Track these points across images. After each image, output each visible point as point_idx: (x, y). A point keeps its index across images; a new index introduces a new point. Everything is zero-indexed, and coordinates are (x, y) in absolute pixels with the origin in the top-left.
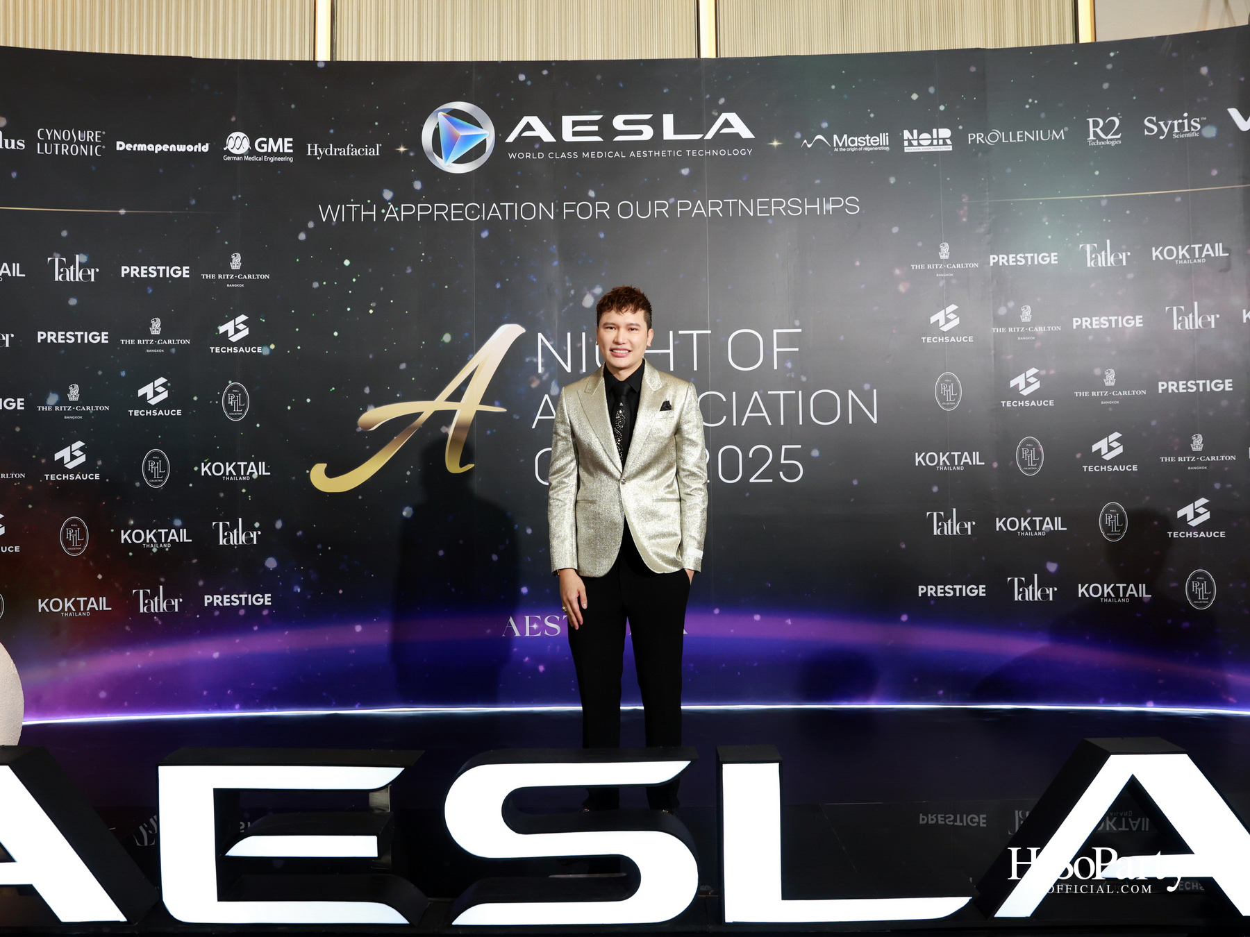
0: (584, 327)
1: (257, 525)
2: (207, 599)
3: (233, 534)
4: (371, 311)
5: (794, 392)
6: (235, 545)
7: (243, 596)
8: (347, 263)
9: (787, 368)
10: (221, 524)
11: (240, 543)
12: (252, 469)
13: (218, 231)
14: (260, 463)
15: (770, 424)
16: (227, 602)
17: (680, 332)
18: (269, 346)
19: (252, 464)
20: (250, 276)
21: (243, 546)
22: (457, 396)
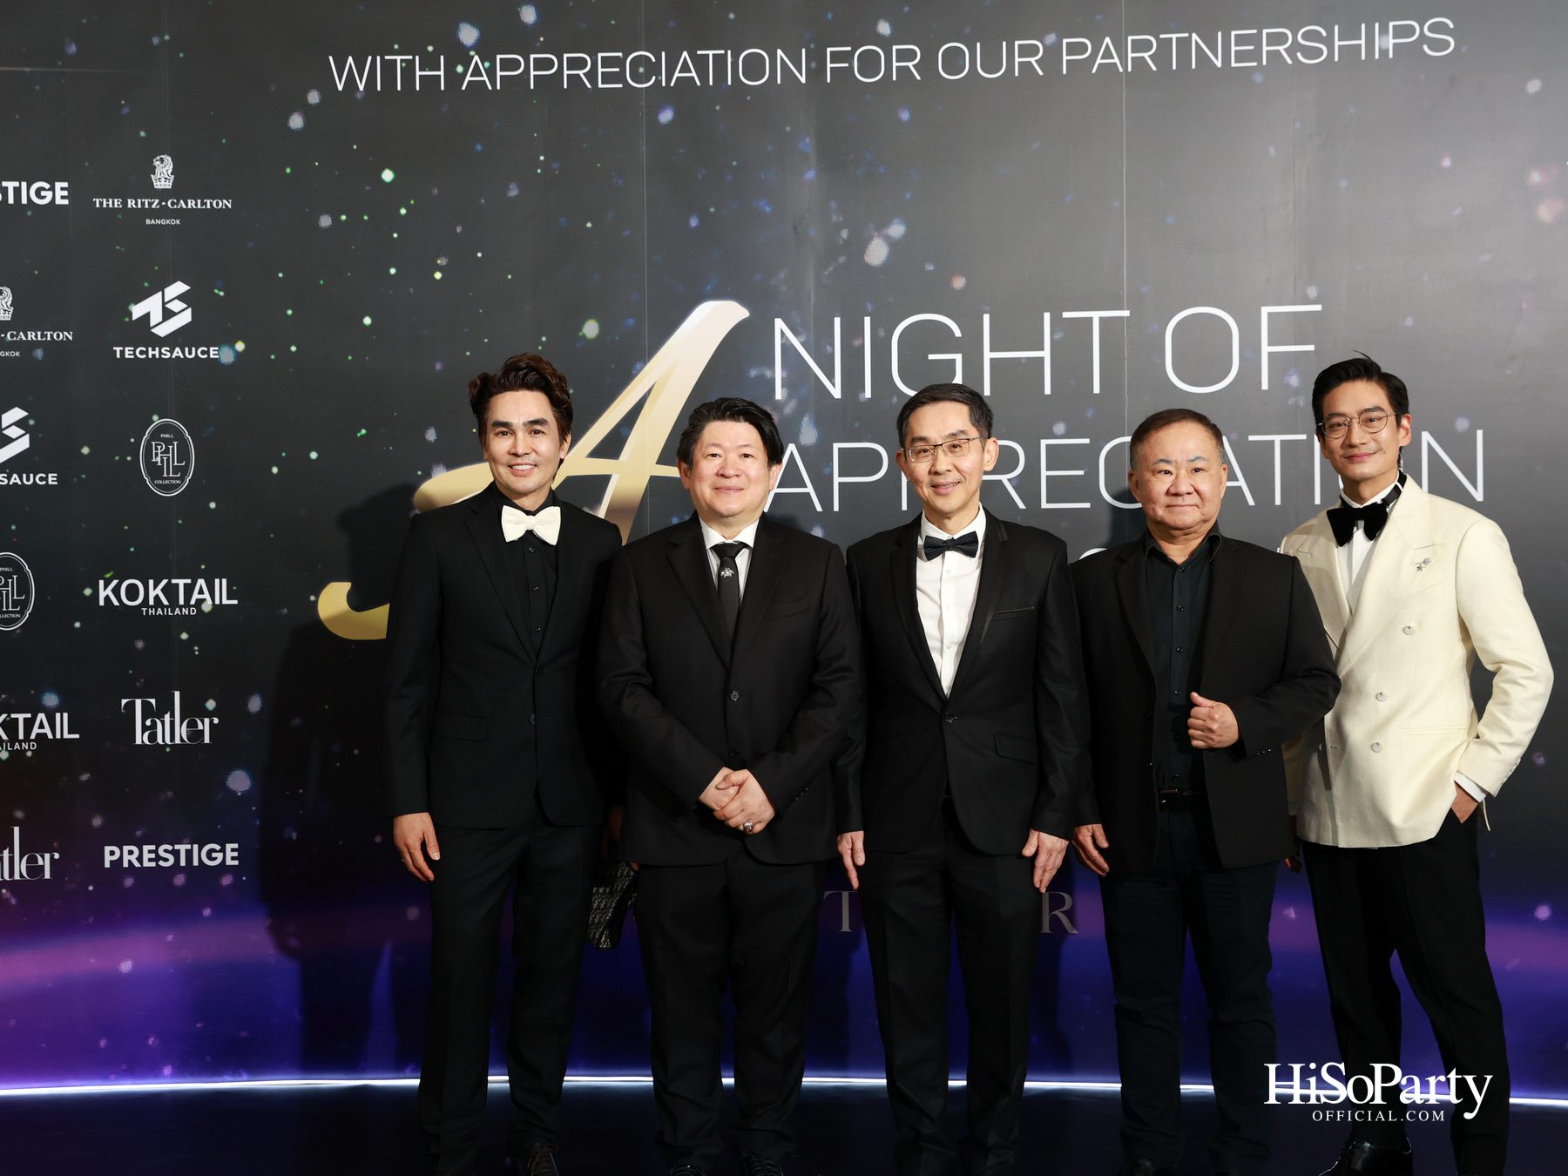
0: (869, 305)
1: (211, 705)
2: (110, 854)
3: (163, 722)
4: (438, 275)
5: (1303, 437)
6: (166, 745)
7: (183, 848)
8: (388, 175)
9: (1288, 386)
10: (138, 702)
11: (178, 741)
12: (201, 592)
13: (126, 111)
14: (217, 581)
15: (1251, 502)
16: (150, 860)
17: (1066, 315)
18: (232, 345)
19: (201, 582)
20: (191, 204)
21: (183, 746)
22: (611, 447)
